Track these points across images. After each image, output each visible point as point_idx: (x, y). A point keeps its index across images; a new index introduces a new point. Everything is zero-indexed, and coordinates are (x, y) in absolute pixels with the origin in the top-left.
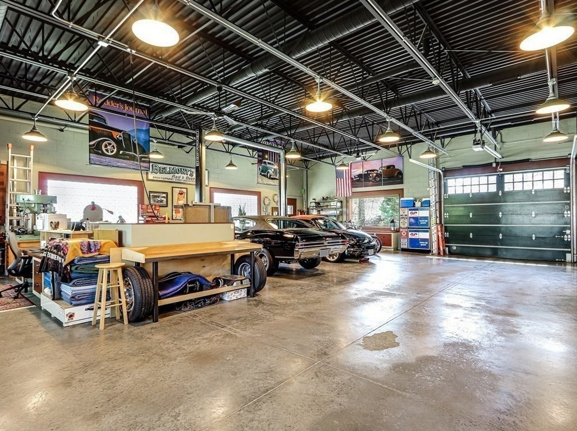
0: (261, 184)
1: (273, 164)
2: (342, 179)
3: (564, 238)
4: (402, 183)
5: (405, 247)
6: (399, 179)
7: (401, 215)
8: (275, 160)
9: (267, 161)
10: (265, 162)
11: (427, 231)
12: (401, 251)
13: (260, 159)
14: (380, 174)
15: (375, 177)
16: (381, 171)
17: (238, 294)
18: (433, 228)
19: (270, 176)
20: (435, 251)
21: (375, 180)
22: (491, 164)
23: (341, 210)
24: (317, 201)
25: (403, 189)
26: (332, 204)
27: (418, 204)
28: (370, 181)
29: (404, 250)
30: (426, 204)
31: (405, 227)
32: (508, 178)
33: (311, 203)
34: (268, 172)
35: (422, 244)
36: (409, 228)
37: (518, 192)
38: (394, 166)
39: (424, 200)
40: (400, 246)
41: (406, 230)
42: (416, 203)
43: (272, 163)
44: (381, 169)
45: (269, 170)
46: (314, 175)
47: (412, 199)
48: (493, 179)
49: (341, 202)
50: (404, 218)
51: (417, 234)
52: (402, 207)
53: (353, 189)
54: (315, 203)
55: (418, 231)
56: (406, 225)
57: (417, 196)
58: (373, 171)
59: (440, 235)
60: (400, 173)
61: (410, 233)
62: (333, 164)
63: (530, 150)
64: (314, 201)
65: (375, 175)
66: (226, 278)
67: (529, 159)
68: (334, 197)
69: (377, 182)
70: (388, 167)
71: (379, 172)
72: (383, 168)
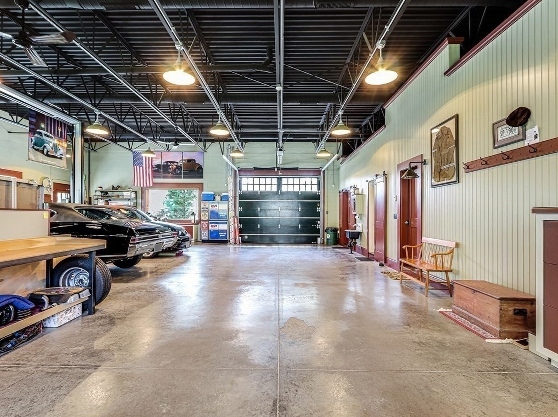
0: (33, 160)
1: (51, 137)
2: (141, 168)
3: (316, 227)
4: (202, 177)
5: (206, 238)
6: (199, 173)
7: (203, 208)
8: (54, 133)
9: (43, 132)
10: (40, 134)
11: (226, 223)
12: (201, 243)
13: (32, 127)
14: (180, 167)
15: (175, 169)
16: (181, 164)
17: (71, 314)
18: (230, 220)
19: (48, 152)
20: (232, 241)
21: (175, 172)
22: (274, 169)
23: (135, 201)
24: (103, 190)
25: (202, 183)
26: (125, 194)
27: (218, 198)
28: (169, 173)
29: (204, 241)
30: (225, 198)
31: (206, 219)
32: (284, 181)
33: (96, 191)
34: (45, 147)
35: (221, 235)
36: (209, 220)
37: (290, 192)
38: (194, 160)
39: (223, 194)
40: (201, 238)
41: (207, 222)
42: (216, 197)
43: (51, 135)
44: (181, 161)
45: (45, 145)
46: (100, 159)
47: (212, 193)
48: (275, 181)
49: (136, 192)
50: (205, 211)
51: (216, 226)
52: (203, 201)
53: (154, 179)
54: (101, 192)
55: (218, 223)
56: (207, 218)
57: (217, 190)
58: (173, 162)
59: (236, 227)
60: (201, 168)
61: (210, 225)
62: (130, 149)
63: (298, 161)
64: (99, 189)
65: (175, 167)
66: (49, 294)
67: (298, 168)
68: (126, 187)
69: (177, 174)
70: (189, 161)
71: (179, 165)
72: (184, 161)
